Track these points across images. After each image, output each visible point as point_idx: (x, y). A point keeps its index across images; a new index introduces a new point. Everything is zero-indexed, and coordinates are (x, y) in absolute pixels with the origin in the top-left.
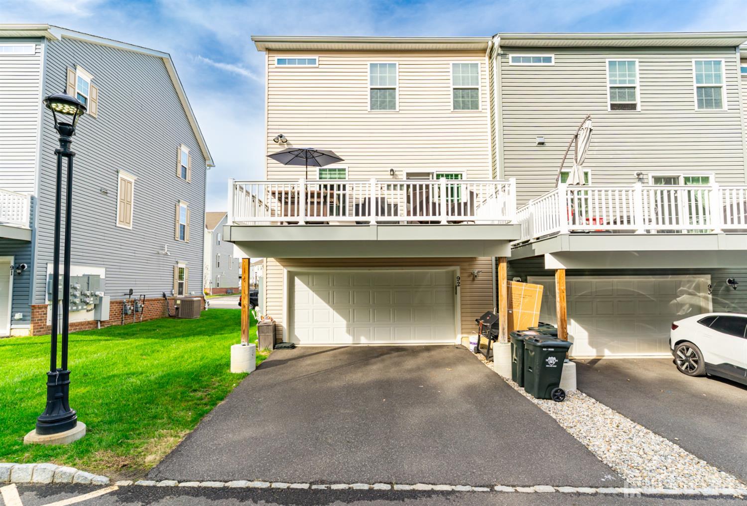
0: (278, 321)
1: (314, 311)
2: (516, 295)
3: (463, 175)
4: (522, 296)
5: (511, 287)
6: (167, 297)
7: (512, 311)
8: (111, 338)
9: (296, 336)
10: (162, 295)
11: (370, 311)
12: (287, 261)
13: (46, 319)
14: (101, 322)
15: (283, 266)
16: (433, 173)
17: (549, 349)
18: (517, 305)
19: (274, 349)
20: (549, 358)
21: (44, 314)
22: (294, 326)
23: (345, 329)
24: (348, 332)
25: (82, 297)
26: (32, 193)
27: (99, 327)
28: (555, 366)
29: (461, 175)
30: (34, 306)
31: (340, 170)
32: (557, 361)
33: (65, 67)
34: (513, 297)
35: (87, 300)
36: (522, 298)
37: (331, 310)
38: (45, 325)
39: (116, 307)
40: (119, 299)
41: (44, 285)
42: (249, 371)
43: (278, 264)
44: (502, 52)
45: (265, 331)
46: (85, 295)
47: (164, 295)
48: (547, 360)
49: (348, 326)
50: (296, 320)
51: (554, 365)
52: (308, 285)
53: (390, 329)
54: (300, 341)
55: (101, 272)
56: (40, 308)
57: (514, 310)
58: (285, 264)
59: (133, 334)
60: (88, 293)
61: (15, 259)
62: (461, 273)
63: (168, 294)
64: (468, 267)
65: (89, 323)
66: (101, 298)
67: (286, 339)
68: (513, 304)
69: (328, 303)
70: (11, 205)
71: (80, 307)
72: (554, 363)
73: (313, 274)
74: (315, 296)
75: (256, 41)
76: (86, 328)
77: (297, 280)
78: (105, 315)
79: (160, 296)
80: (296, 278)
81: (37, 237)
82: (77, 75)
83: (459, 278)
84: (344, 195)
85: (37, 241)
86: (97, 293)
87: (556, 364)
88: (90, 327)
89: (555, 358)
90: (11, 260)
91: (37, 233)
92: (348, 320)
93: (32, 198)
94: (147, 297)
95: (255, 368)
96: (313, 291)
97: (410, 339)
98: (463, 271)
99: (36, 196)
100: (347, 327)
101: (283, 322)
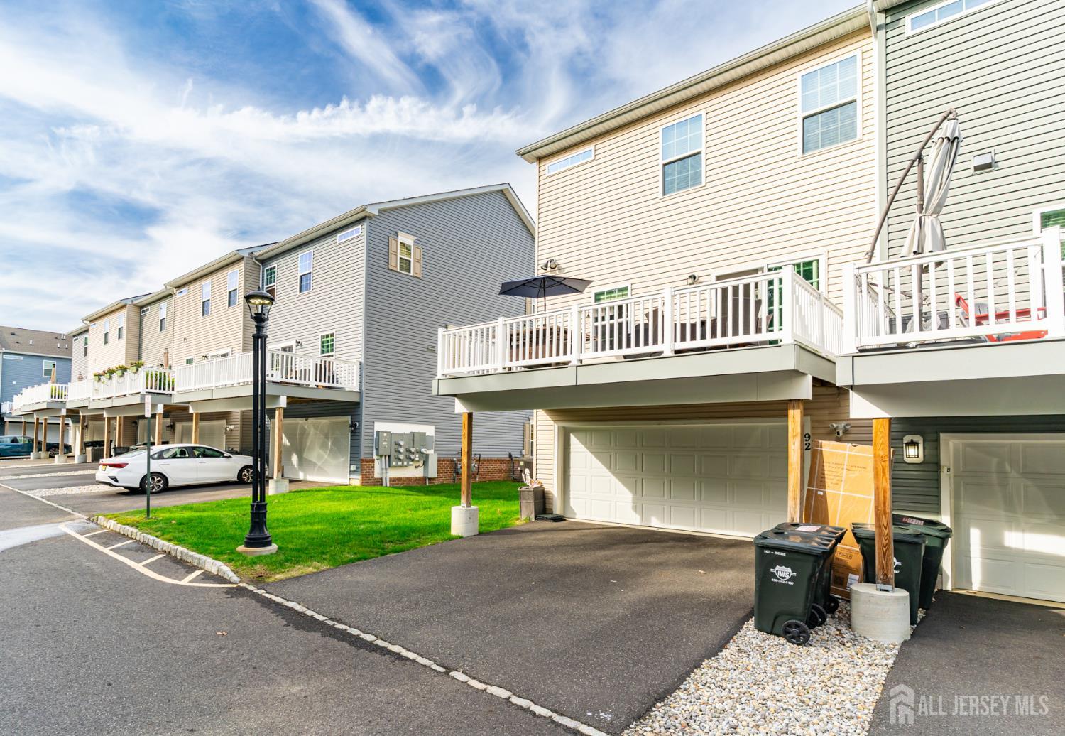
0: (547, 487)
1: (593, 477)
2: (831, 465)
3: (820, 261)
4: (845, 467)
5: (821, 451)
6: (513, 459)
7: (825, 493)
8: (414, 493)
9: (572, 508)
10: (507, 456)
11: (664, 483)
12: (559, 414)
13: (373, 472)
14: (430, 479)
15: (554, 421)
16: (763, 268)
17: (776, 553)
18: (835, 481)
19: (535, 519)
20: (778, 568)
21: (372, 467)
22: (569, 495)
23: (630, 505)
24: (635, 508)
25: (407, 453)
26: (360, 360)
27: (427, 484)
28: (790, 583)
29: (818, 261)
30: (362, 460)
31: (620, 290)
32: (795, 574)
33: (387, 237)
34: (825, 468)
35: (412, 457)
36: (845, 471)
37: (613, 478)
38: (373, 477)
39: (446, 466)
40: (450, 457)
41: (371, 442)
42: (465, 535)
43: (548, 418)
44: (889, 20)
45: (527, 498)
46: (410, 452)
47: (510, 456)
48: (772, 570)
49: (635, 501)
50: (571, 489)
51: (788, 580)
52: (585, 444)
53: (694, 511)
54: (575, 514)
55: (429, 430)
56: (368, 462)
57: (827, 490)
58: (557, 418)
59: (441, 492)
60: (413, 450)
61: (352, 419)
62: (813, 428)
63: (515, 454)
64: (827, 418)
65: (417, 479)
66: (427, 456)
67: (558, 510)
68: (826, 480)
69: (609, 468)
70: (346, 372)
71: (405, 463)
72: (788, 577)
73: (591, 430)
74: (594, 459)
75: (522, 155)
76: (413, 483)
77: (573, 438)
78: (433, 473)
79: (506, 457)
80: (572, 436)
81: (364, 398)
82: (399, 241)
83: (809, 437)
84: (620, 325)
85: (364, 402)
86: (423, 450)
87: (792, 579)
88: (418, 483)
89: (789, 570)
90: (348, 419)
91: (364, 395)
92: (635, 493)
93: (361, 364)
94: (483, 457)
95: (477, 533)
96: (591, 452)
97: (726, 528)
98: (817, 425)
99: (363, 362)
100: (633, 503)
101: (553, 487)
